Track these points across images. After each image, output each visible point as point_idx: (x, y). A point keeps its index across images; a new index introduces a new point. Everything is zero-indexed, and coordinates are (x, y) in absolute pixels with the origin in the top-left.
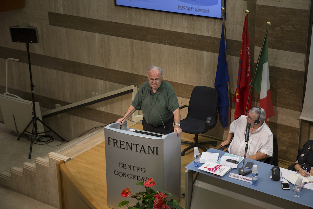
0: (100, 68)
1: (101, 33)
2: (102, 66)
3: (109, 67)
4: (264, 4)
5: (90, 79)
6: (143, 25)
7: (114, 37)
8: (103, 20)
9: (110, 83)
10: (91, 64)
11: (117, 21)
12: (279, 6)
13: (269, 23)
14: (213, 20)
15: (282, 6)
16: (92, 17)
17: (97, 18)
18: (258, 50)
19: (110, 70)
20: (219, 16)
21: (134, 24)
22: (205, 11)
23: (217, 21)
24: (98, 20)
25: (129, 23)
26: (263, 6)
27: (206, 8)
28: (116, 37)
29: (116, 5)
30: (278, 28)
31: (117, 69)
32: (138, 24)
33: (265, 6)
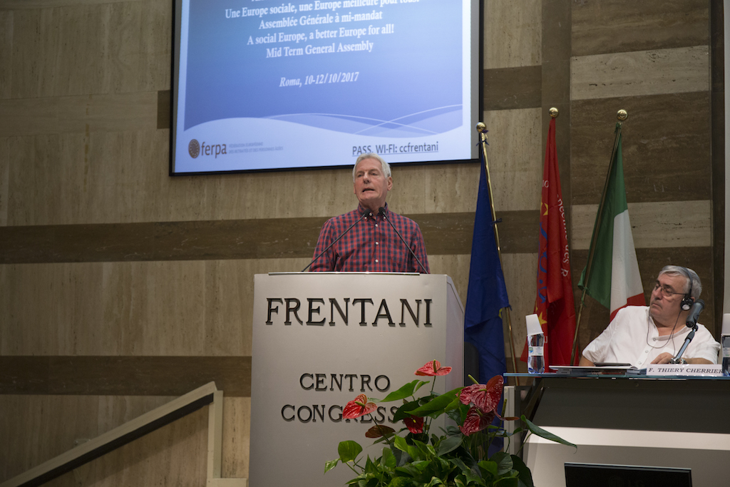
0: (109, 358)
1: (121, 259)
2: (115, 353)
3: (137, 352)
4: (591, 97)
5: (71, 399)
6: (248, 216)
7: (158, 263)
8: (129, 221)
9: (137, 398)
10: (81, 352)
11: (172, 218)
12: (631, 94)
14: (449, 170)
15: (638, 94)
16: (97, 219)
17: (110, 220)
18: (583, 217)
19: (139, 358)
20: (468, 156)
21: (221, 216)
22: (427, 147)
23: (462, 172)
24: (115, 226)
25: (206, 218)
26: (588, 102)
27: (430, 140)
28: (165, 263)
29: (172, 174)
30: (633, 149)
31: (162, 353)
32: (234, 216)
33: (594, 100)
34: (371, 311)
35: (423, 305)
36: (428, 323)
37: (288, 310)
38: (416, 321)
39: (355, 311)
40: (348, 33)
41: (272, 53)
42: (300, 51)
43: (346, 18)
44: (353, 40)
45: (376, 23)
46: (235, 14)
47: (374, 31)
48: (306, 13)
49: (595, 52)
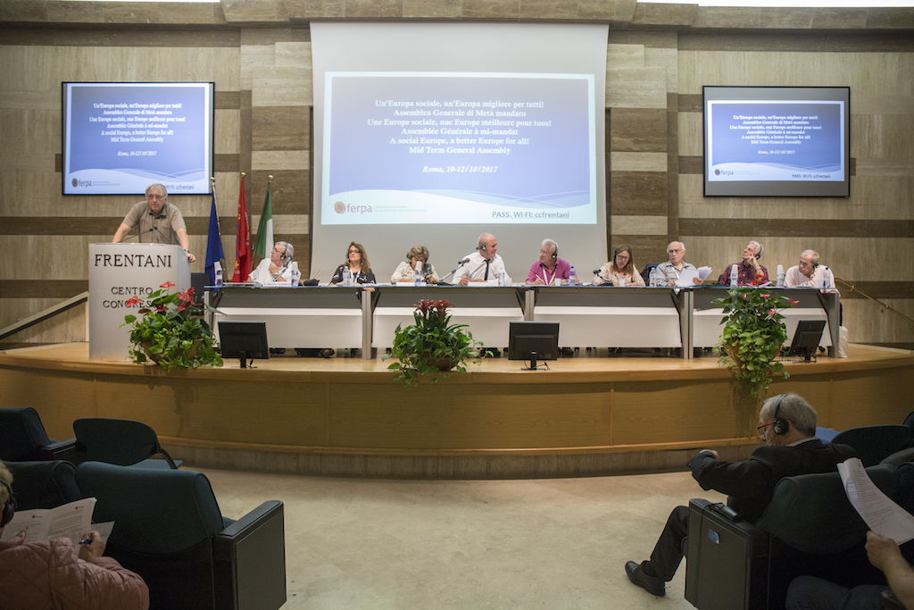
0: (33, 281)
1: (38, 234)
2: (37, 279)
3: (48, 278)
4: (259, 169)
5: (15, 301)
6: (103, 215)
7: (58, 236)
8: (42, 216)
9: (49, 299)
10: (19, 278)
11: (64, 216)
12: (277, 169)
13: (271, 176)
14: (199, 198)
15: (280, 169)
16: (24, 214)
17: (32, 215)
18: (256, 219)
19: (50, 281)
20: (207, 192)
21: (89, 215)
22: (188, 187)
23: (205, 198)
24: (34, 218)
25: (82, 216)
26: (259, 171)
27: (190, 184)
28: (62, 236)
29: (63, 194)
30: (277, 192)
31: (61, 278)
32: (96, 215)
33: (261, 170)
34: (144, 261)
35: (167, 258)
36: (169, 266)
37: (105, 260)
38: (164, 265)
39: (136, 261)
40: (151, 133)
41: (113, 140)
42: (128, 140)
43: (150, 126)
44: (154, 136)
45: (164, 129)
46: (95, 120)
47: (163, 133)
48: (131, 122)
49: (262, 150)
